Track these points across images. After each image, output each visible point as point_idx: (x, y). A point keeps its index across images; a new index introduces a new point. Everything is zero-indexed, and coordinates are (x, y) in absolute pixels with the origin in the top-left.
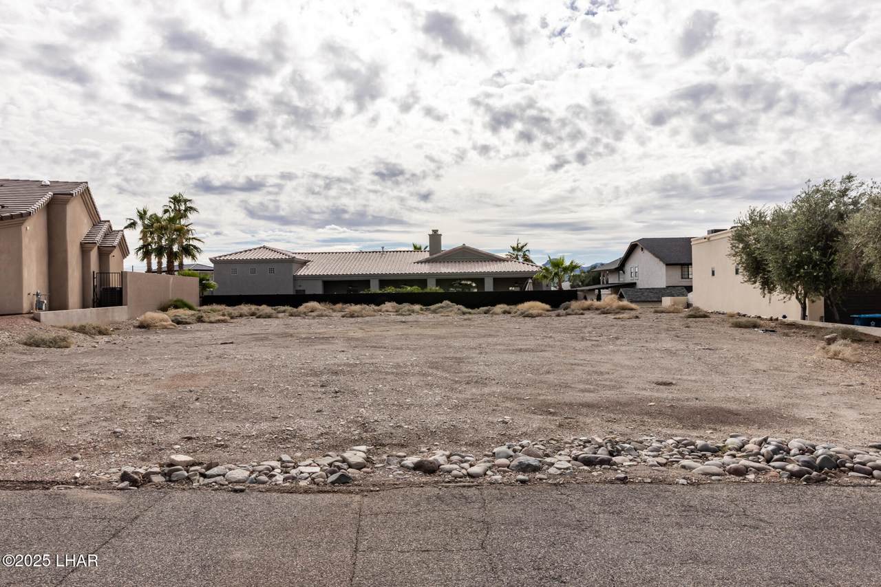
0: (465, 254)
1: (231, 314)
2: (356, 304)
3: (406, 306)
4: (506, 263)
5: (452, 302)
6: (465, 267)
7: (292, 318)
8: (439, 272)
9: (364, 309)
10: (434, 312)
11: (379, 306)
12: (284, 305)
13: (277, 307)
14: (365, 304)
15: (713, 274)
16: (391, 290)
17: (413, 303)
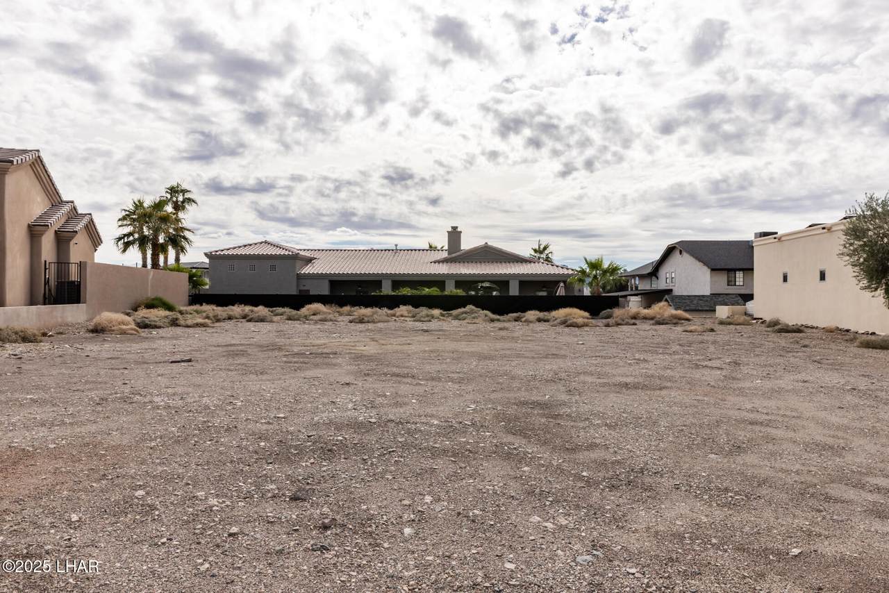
0: (487, 254)
1: (217, 316)
2: (366, 306)
3: (424, 311)
4: (532, 264)
5: (477, 307)
6: (488, 268)
7: (290, 322)
8: (459, 273)
9: (376, 313)
10: (457, 318)
11: (392, 309)
12: (283, 307)
13: (275, 309)
14: (376, 307)
15: (785, 279)
16: (406, 291)
17: (431, 307)
